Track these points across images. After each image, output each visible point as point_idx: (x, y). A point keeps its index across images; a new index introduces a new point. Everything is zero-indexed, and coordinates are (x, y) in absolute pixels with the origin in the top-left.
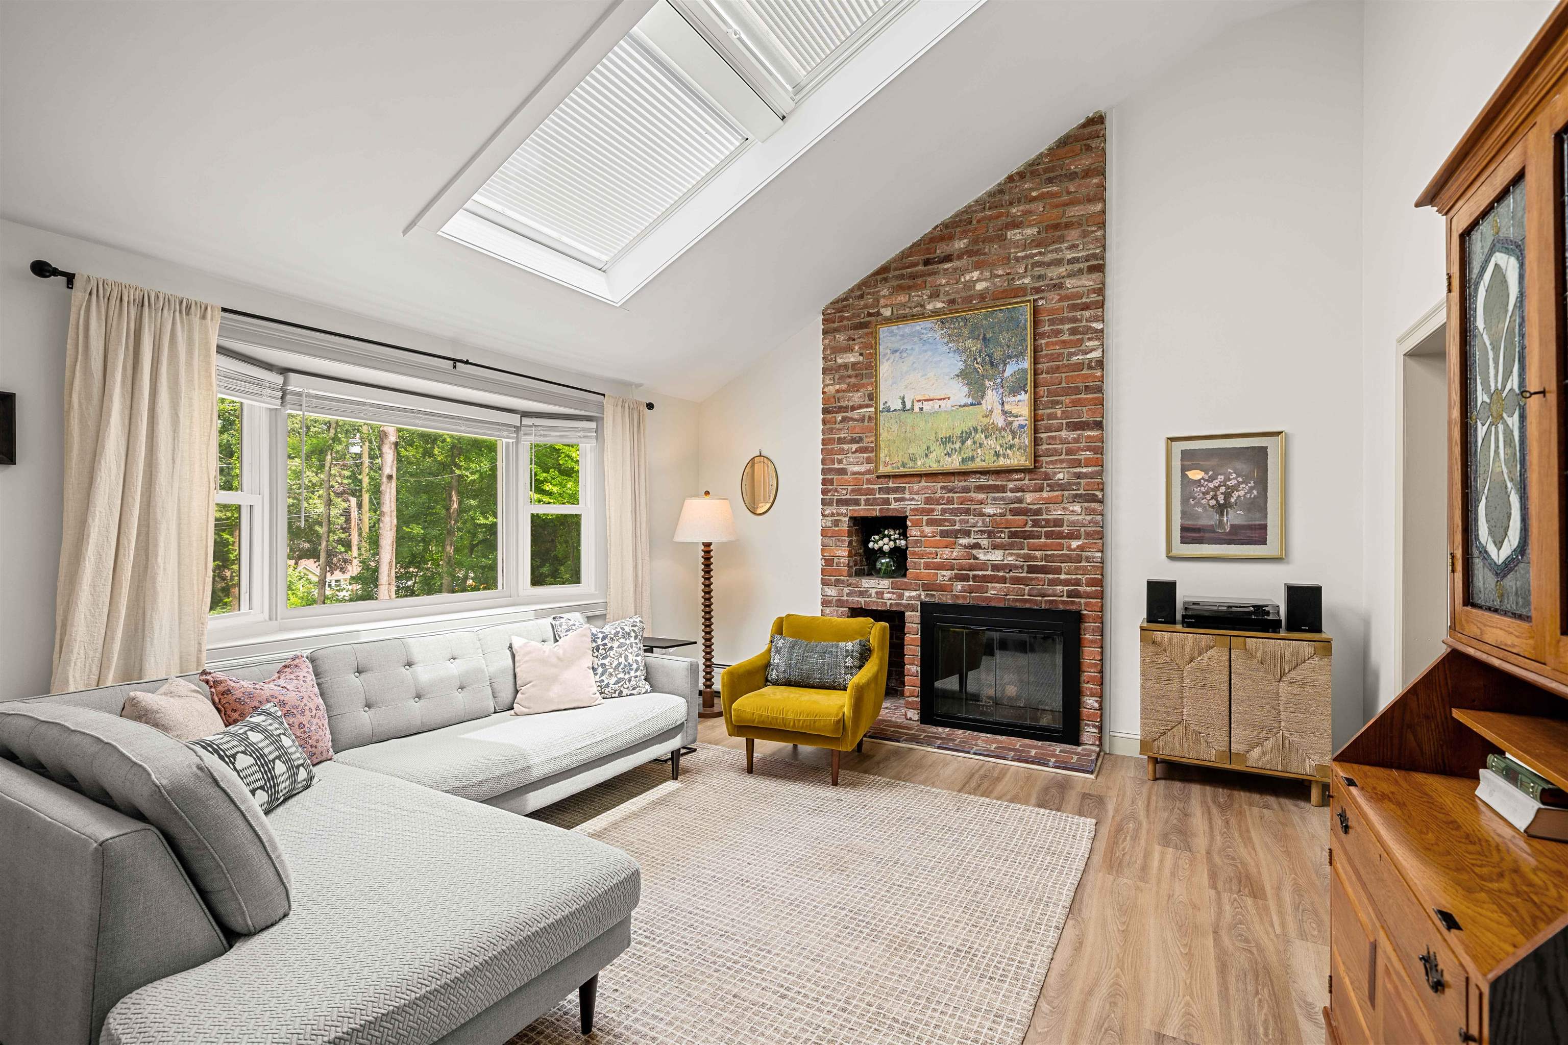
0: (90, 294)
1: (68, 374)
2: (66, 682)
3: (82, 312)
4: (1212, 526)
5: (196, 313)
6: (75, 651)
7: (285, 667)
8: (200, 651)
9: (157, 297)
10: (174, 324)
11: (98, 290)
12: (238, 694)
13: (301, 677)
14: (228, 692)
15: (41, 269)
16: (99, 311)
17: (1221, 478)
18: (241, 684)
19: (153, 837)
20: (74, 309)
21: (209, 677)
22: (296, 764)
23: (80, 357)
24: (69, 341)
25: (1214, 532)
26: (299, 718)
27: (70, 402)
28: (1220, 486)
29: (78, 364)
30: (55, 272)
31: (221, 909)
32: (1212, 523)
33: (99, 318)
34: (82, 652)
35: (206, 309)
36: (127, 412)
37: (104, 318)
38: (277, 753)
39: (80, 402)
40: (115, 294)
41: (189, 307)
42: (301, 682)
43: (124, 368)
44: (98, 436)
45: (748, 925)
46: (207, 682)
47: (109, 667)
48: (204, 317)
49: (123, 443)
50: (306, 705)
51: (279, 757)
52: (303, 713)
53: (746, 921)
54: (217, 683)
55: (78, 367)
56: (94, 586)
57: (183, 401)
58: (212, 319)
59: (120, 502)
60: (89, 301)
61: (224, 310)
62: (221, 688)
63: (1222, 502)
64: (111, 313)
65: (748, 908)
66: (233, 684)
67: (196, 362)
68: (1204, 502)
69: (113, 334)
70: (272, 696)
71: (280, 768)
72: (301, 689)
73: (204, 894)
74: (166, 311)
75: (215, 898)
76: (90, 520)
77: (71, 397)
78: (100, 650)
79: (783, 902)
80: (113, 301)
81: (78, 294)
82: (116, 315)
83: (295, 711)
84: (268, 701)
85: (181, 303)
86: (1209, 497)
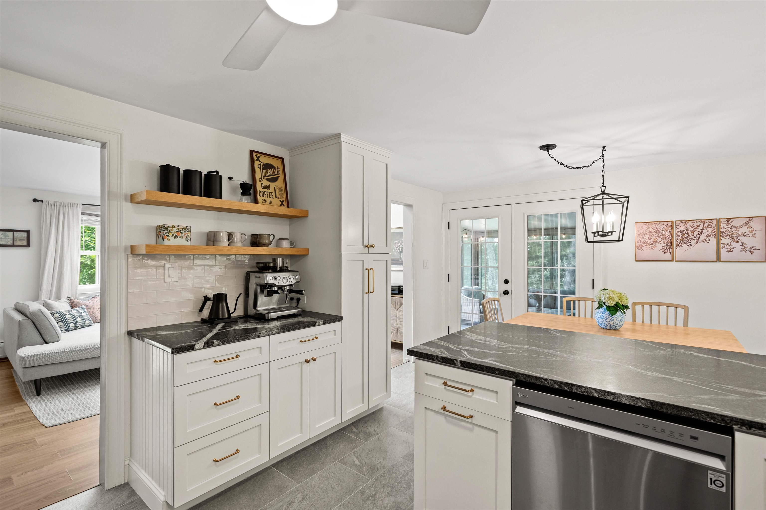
0: (47, 205)
1: (42, 225)
2: (41, 299)
3: (45, 210)
4: (398, 259)
5: (75, 206)
6: (43, 292)
7: (93, 298)
8: (76, 294)
9: (64, 203)
10: (68, 210)
11: (49, 204)
12: (76, 303)
13: (96, 300)
14: (73, 302)
15: (35, 200)
16: (49, 209)
17: (401, 242)
18: (77, 301)
19: (29, 321)
20: (43, 209)
21: (69, 298)
22: (85, 319)
23: (44, 221)
24: (42, 216)
25: (399, 261)
26: (92, 310)
27: (42, 231)
28: (400, 245)
29: (44, 222)
30: (38, 201)
31: (44, 337)
32: (398, 258)
33: (49, 211)
34: (45, 292)
35: (77, 205)
36: (56, 233)
37: (50, 211)
39: (45, 232)
40: (53, 204)
41: (73, 205)
42: (95, 301)
43: (55, 222)
44: (49, 240)
46: (68, 299)
47: (52, 296)
48: (77, 207)
49: (55, 241)
51: (79, 317)
52: (93, 309)
54: (71, 300)
55: (44, 223)
56: (48, 276)
57: (71, 229)
58: (79, 207)
59: (54, 256)
60: (47, 206)
61: (83, 204)
62: (72, 301)
63: (401, 251)
64: (52, 209)
66: (75, 300)
67: (75, 220)
68: (397, 250)
69: (53, 214)
70: (85, 304)
71: (79, 319)
72: (94, 303)
73: (41, 334)
74: (66, 207)
75: (43, 335)
76: (47, 260)
77: (42, 230)
78: (50, 292)
80: (52, 206)
81: (44, 205)
82: (53, 209)
83: (91, 308)
84: (83, 305)
85: (70, 204)
86: (398, 249)
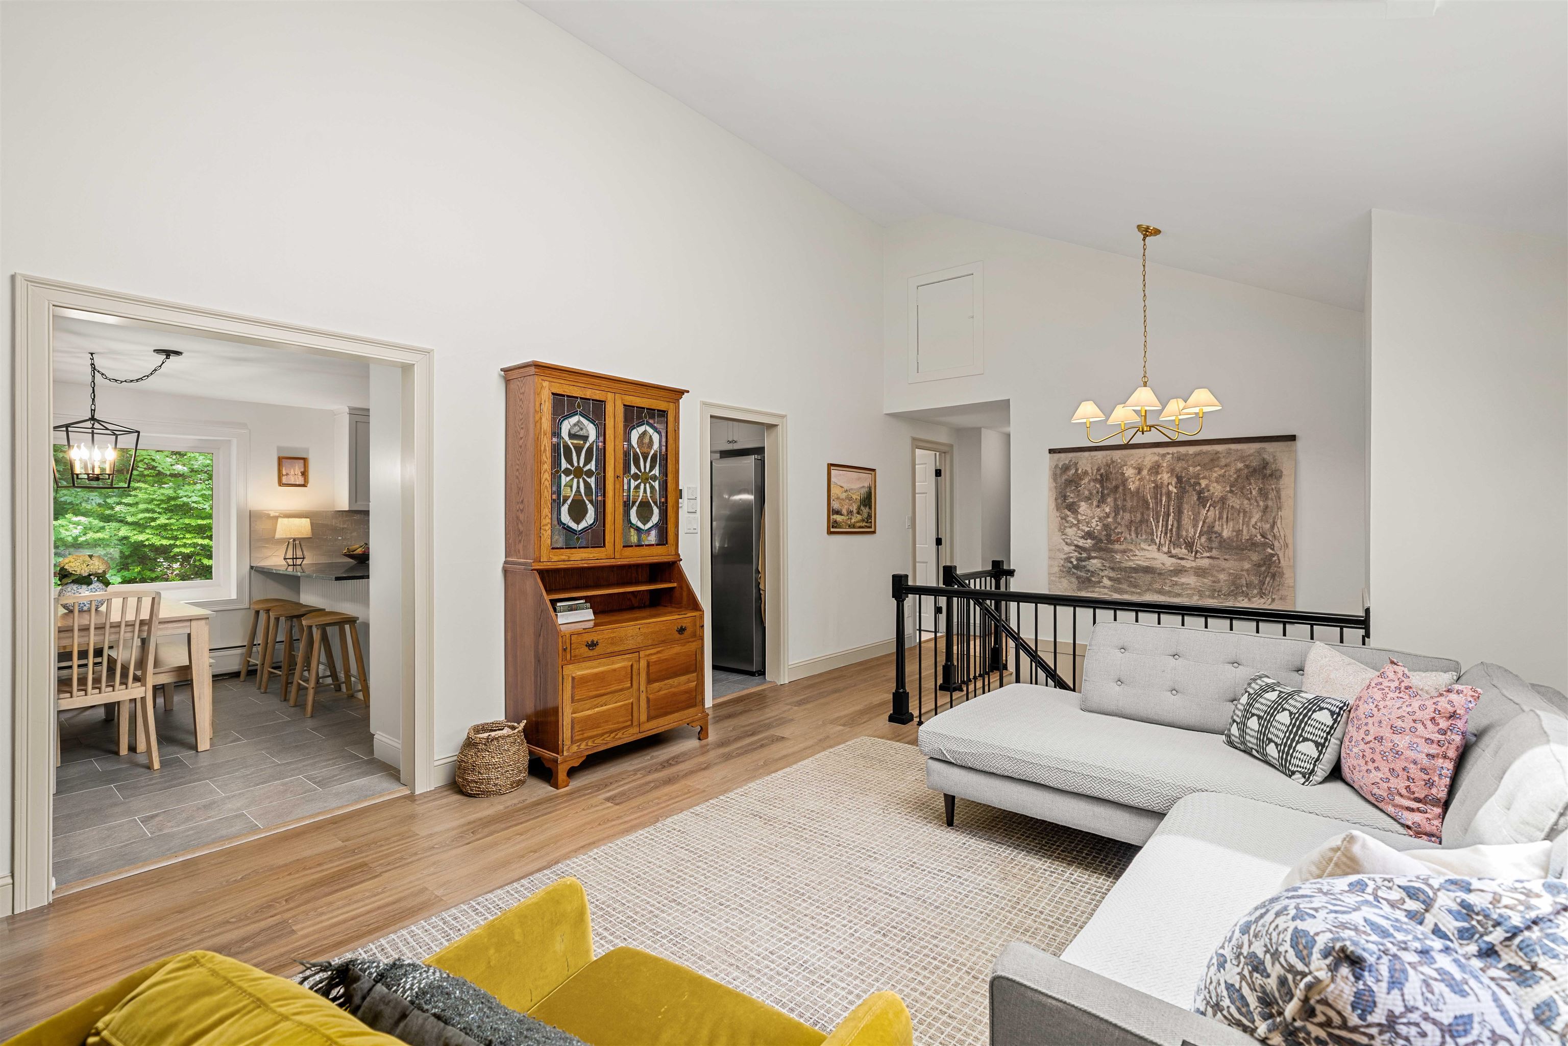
38: (1262, 714)
45: (848, 878)
50: (1366, 724)
51: (1259, 717)
53: (849, 882)
65: (846, 895)
79: (810, 898)
